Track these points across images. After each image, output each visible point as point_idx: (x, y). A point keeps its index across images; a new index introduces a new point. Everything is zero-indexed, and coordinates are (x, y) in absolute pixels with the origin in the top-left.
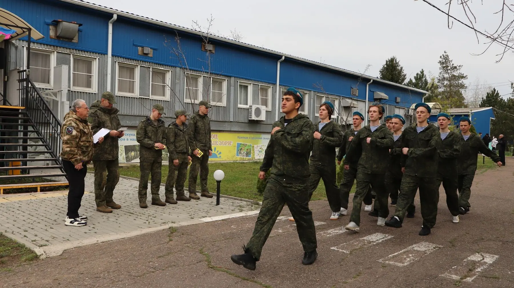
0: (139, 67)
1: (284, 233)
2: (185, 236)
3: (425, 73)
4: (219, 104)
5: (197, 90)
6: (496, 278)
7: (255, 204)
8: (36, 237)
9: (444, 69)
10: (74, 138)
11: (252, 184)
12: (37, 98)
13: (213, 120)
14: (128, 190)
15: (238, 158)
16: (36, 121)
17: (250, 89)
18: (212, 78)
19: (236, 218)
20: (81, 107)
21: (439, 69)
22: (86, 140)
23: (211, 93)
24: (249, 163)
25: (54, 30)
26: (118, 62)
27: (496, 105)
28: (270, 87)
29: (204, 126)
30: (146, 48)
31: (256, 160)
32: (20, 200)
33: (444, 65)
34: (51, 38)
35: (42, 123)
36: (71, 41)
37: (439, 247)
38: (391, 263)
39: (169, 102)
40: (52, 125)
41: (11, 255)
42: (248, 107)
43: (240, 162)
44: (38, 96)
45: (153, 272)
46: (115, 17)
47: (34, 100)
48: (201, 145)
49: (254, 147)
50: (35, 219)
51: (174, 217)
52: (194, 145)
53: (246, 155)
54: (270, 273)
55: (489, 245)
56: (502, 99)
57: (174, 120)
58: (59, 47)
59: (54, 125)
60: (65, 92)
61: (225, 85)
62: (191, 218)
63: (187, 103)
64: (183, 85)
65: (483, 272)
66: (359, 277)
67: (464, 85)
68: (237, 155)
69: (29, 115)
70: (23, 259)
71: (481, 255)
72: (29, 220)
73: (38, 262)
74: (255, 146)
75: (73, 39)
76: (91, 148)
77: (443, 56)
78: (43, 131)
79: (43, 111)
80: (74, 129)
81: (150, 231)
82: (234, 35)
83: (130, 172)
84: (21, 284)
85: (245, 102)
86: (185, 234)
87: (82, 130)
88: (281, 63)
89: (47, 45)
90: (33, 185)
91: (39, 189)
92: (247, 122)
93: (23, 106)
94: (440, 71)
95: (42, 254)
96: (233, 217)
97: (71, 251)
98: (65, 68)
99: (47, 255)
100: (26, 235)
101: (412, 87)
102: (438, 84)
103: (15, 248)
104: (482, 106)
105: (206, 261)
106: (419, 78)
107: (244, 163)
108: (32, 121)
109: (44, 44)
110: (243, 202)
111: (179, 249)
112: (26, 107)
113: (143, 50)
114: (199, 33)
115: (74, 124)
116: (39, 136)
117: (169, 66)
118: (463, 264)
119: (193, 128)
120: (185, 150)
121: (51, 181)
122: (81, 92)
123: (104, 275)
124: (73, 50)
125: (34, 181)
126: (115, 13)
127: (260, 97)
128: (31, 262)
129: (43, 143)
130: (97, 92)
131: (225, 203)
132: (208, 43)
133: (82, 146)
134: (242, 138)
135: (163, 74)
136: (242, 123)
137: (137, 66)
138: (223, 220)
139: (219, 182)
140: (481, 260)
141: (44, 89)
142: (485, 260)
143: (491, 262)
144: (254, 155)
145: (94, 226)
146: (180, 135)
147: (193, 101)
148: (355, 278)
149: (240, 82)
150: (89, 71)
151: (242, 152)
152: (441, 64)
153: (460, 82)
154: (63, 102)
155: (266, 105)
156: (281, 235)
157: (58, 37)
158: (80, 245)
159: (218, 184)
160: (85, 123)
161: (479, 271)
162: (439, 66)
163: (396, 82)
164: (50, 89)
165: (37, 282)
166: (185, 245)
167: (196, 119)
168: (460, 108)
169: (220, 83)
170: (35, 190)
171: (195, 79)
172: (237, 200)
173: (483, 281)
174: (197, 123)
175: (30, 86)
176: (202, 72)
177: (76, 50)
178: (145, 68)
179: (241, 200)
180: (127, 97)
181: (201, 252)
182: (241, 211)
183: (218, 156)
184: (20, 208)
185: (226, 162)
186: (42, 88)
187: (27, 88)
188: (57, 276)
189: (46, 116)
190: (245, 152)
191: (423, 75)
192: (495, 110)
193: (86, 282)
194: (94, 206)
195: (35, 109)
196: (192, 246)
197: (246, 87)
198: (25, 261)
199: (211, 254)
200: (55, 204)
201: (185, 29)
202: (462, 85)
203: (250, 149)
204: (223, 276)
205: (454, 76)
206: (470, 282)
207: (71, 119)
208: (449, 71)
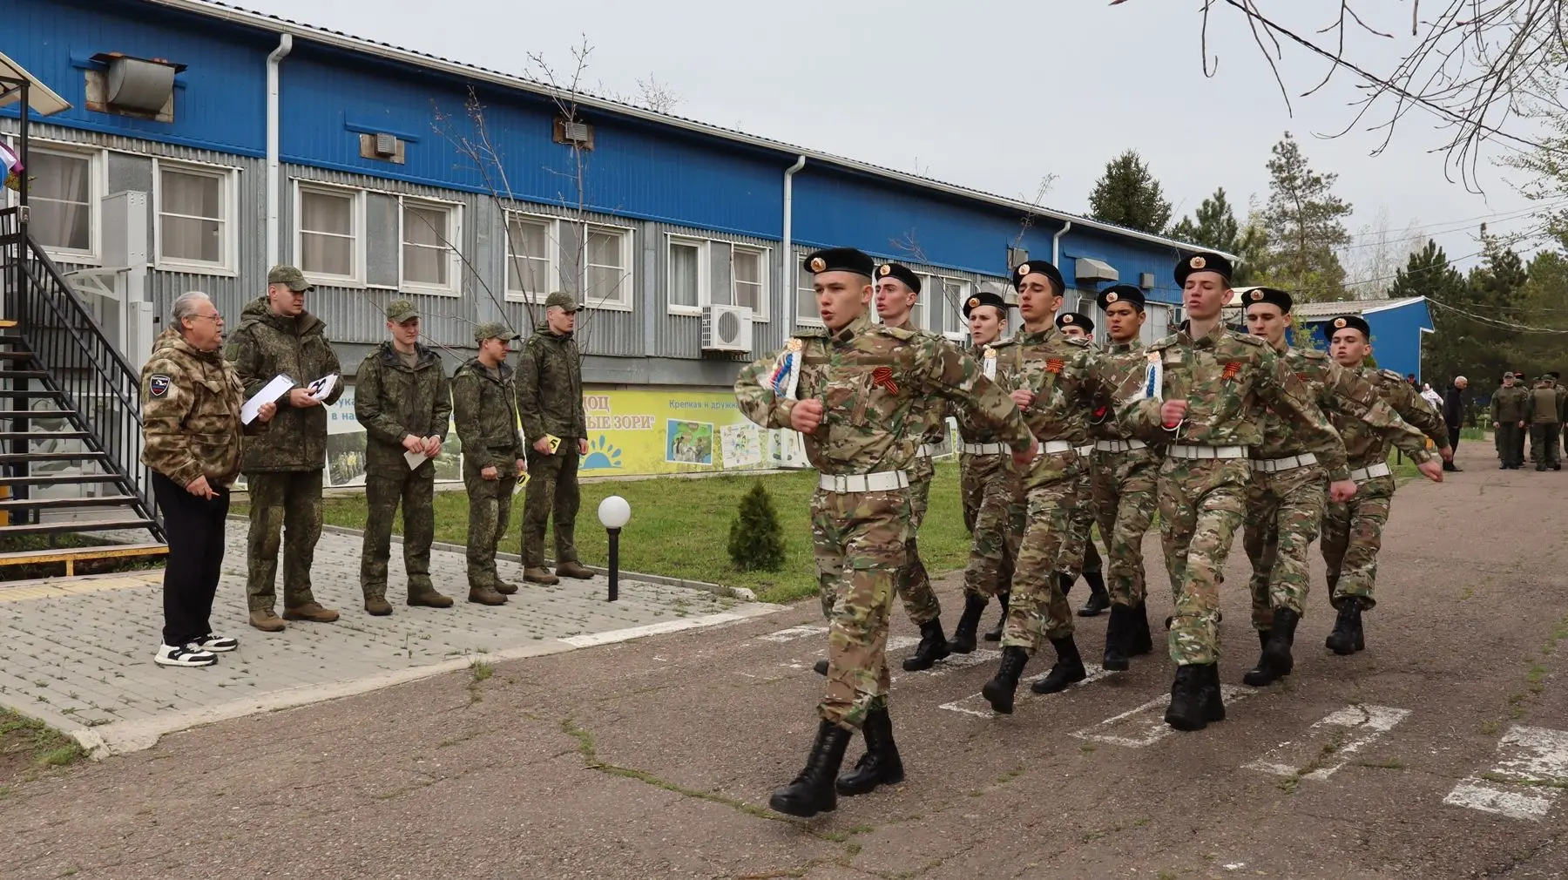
0: (364, 194)
1: (806, 669)
2: (517, 687)
3: (1227, 199)
4: (609, 304)
5: (542, 264)
6: (1394, 767)
7: (723, 596)
8: (75, 701)
9: (1284, 187)
10: (173, 410)
11: (713, 540)
12: (53, 292)
13: (595, 353)
14: (341, 564)
15: (673, 467)
16: (52, 365)
17: (704, 255)
18: (589, 225)
19: (667, 634)
20: (196, 315)
21: (1268, 186)
22: (216, 412)
23: (586, 271)
24: (706, 479)
25: (100, 86)
26: (299, 181)
27: (1437, 289)
28: (764, 250)
29: (565, 367)
30: (384, 135)
31: (727, 470)
32: (14, 600)
33: (1284, 175)
34: (91, 109)
35: (72, 369)
36: (153, 119)
37: (1248, 695)
38: (1109, 739)
39: (459, 301)
40: (104, 372)
41: (6, 750)
42: (698, 310)
43: (676, 479)
44: (57, 287)
45: (428, 785)
46: (286, 43)
47: (45, 299)
48: (559, 422)
49: (719, 432)
50: (67, 651)
51: (482, 636)
52: (536, 424)
53: (697, 455)
54: (765, 777)
55: (1389, 683)
56: (1453, 273)
57: (472, 354)
58: (115, 138)
59: (108, 373)
60: (138, 275)
61: (627, 244)
62: (536, 638)
63: (514, 303)
64: (499, 249)
65: (1361, 755)
66: (1017, 778)
67: (1341, 234)
68: (670, 457)
69: (31, 346)
70: (40, 763)
71: (1363, 709)
72: (47, 654)
73: (85, 768)
74: (724, 429)
75: (158, 112)
76: (233, 436)
77: (1283, 146)
78: (76, 394)
79: (74, 332)
80: (173, 381)
81: (415, 676)
82: (651, 94)
83: (346, 514)
84: (42, 827)
85: (691, 298)
86: (518, 682)
87: (200, 383)
88: (795, 177)
89: (79, 130)
90: (51, 556)
91: (70, 567)
92: (696, 357)
93: (12, 319)
94: (1272, 192)
95: (98, 747)
96: (658, 631)
97: (182, 735)
98: (136, 200)
99: (113, 748)
100: (44, 696)
101: (1192, 243)
102: (1267, 231)
103: (14, 733)
104: (1397, 293)
105: (579, 751)
106: (1213, 216)
107: (691, 480)
108: (42, 362)
109: (69, 129)
110: (686, 590)
111: (501, 724)
112: (19, 320)
113: (374, 145)
114: (545, 91)
115: (172, 368)
116: (63, 409)
117: (457, 191)
118: (1308, 735)
119: (531, 375)
120: (510, 442)
121: (105, 543)
122: (186, 274)
123: (285, 797)
124: (159, 147)
125: (54, 546)
126: (287, 32)
127: (734, 281)
128: (67, 769)
129: (77, 429)
130: (236, 274)
131: (632, 593)
132: (576, 120)
133: (203, 430)
134: (682, 404)
135: (438, 215)
136: (682, 359)
137: (359, 191)
138: (628, 641)
139: (614, 533)
140: (1361, 723)
141: (72, 264)
142: (1372, 723)
143: (1388, 728)
144: (720, 456)
145: (245, 667)
146: (495, 396)
147: (530, 296)
148: (1003, 781)
149: (672, 236)
150: (211, 207)
151: (685, 450)
152: (1274, 172)
153: (1331, 223)
154: (134, 306)
155: (753, 304)
156: (798, 677)
157: (113, 107)
158: (209, 719)
159: (613, 537)
160: (212, 363)
161: (1351, 752)
162: (1269, 176)
163: (1142, 228)
164: (92, 266)
165: (91, 822)
166: (517, 711)
167: (541, 348)
168: (1331, 300)
169: (614, 241)
170: (57, 570)
171: (537, 229)
172: (671, 583)
173: (1359, 776)
174: (547, 359)
175: (30, 256)
176: (556, 206)
177: (168, 144)
178: (383, 199)
179: (683, 585)
180: (329, 287)
181: (566, 727)
182: (682, 615)
183: (612, 461)
184: (16, 623)
185: (636, 478)
186: (68, 264)
187: (24, 265)
188: (146, 805)
189: (86, 347)
190: (694, 449)
191: (1222, 205)
192: (1433, 306)
193: (234, 816)
194: (241, 611)
195: (47, 328)
196: (540, 714)
197: (692, 252)
198: (49, 766)
199: (594, 732)
200: (124, 609)
201: (502, 79)
202: (1335, 232)
203: (709, 438)
204: (630, 788)
205: (1312, 205)
206: (1324, 781)
207: (166, 353)
208: (1298, 193)
